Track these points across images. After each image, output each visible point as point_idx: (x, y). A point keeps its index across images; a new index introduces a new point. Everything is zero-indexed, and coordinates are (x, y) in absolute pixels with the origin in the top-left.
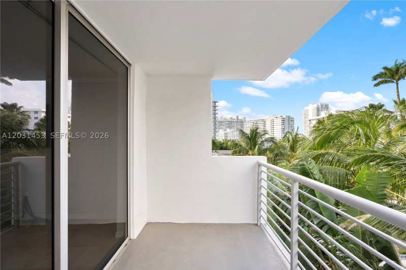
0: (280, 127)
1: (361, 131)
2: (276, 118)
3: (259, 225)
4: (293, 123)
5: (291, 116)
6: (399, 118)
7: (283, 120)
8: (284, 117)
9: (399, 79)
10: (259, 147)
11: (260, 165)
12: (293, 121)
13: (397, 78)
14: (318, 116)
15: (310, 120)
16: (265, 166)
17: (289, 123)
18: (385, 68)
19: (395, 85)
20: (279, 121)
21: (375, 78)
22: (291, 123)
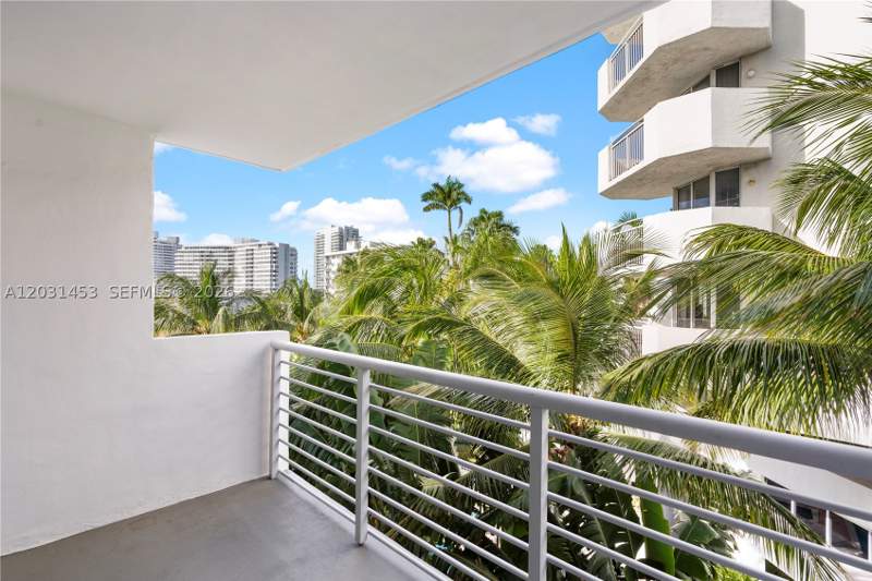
0: (268, 267)
1: (415, 282)
2: (260, 245)
3: (273, 476)
4: (296, 259)
5: (291, 246)
6: (451, 263)
7: (275, 252)
8: (277, 245)
9: (451, 206)
10: (225, 312)
11: (276, 350)
12: (296, 255)
13: (449, 203)
14: (341, 249)
15: (328, 257)
16: (287, 349)
17: (286, 260)
18: (436, 186)
19: (447, 212)
20: (266, 253)
21: (426, 197)
22: (291, 259)
